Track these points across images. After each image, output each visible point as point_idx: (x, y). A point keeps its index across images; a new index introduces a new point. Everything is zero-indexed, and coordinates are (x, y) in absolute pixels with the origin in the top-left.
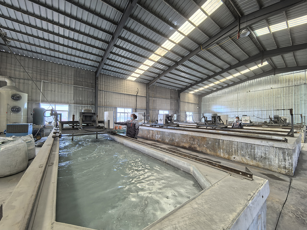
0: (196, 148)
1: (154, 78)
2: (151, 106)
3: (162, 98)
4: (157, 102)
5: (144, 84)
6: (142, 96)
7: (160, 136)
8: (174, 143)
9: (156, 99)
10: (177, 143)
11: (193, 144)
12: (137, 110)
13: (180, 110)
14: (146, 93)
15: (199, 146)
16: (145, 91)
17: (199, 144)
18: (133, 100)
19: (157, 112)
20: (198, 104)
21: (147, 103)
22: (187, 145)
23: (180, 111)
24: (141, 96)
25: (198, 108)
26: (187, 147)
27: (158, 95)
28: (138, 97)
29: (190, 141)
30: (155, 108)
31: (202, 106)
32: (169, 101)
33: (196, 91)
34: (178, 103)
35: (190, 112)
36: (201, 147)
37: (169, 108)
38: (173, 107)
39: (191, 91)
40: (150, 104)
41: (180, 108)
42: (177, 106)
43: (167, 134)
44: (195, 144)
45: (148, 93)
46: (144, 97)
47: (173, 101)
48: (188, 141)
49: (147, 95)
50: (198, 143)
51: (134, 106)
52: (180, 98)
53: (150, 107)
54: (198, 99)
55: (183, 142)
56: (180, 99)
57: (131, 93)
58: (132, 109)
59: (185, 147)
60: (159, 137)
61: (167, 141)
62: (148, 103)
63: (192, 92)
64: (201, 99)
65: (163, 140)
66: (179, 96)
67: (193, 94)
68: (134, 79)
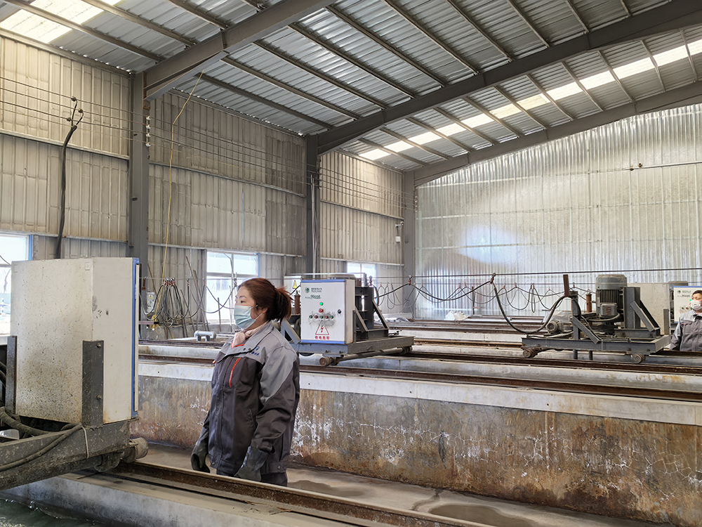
0: (628, 497)
1: (191, 43)
2: (158, 225)
3: (222, 176)
4: (196, 200)
5: (114, 78)
6: (103, 156)
7: (335, 427)
8: (453, 474)
9: (184, 178)
10: (478, 469)
11: (601, 473)
12: (65, 247)
13: (318, 250)
14: (123, 136)
15: (652, 483)
16: (122, 124)
17: (648, 471)
18: (37, 177)
19: (193, 258)
20: (397, 220)
21: (132, 199)
22: (556, 484)
23: (318, 256)
24: (92, 154)
25: (398, 239)
26: (559, 494)
27: (196, 157)
28: (76, 157)
29: (578, 451)
30: (179, 236)
31: (420, 231)
32: (258, 197)
33: (399, 146)
34: (309, 209)
35: (366, 262)
36: (667, 488)
37: (260, 237)
38: (281, 234)
39: (373, 144)
40: (154, 213)
41: (318, 237)
42: (304, 228)
43: (390, 409)
44: (616, 474)
45: (138, 140)
46: (115, 164)
47: (280, 199)
48: (562, 458)
49: (130, 152)
50: (638, 462)
51: (42, 219)
52: (317, 181)
53: (151, 230)
54: (399, 192)
55: (519, 463)
56: (317, 187)
57: (27, 125)
58: (33, 239)
59: (543, 492)
60: (322, 434)
61: (394, 460)
62: (136, 201)
63: (376, 154)
64: (415, 192)
65: (354, 451)
66: (313, 172)
67: (378, 163)
68: (51, 33)
